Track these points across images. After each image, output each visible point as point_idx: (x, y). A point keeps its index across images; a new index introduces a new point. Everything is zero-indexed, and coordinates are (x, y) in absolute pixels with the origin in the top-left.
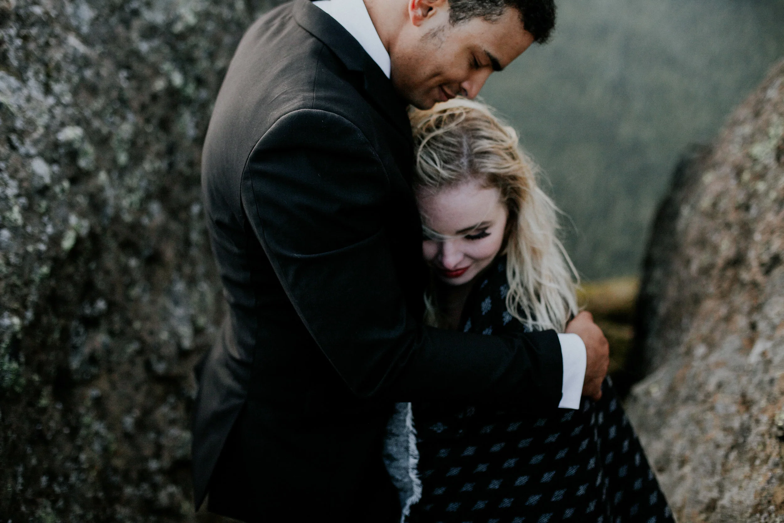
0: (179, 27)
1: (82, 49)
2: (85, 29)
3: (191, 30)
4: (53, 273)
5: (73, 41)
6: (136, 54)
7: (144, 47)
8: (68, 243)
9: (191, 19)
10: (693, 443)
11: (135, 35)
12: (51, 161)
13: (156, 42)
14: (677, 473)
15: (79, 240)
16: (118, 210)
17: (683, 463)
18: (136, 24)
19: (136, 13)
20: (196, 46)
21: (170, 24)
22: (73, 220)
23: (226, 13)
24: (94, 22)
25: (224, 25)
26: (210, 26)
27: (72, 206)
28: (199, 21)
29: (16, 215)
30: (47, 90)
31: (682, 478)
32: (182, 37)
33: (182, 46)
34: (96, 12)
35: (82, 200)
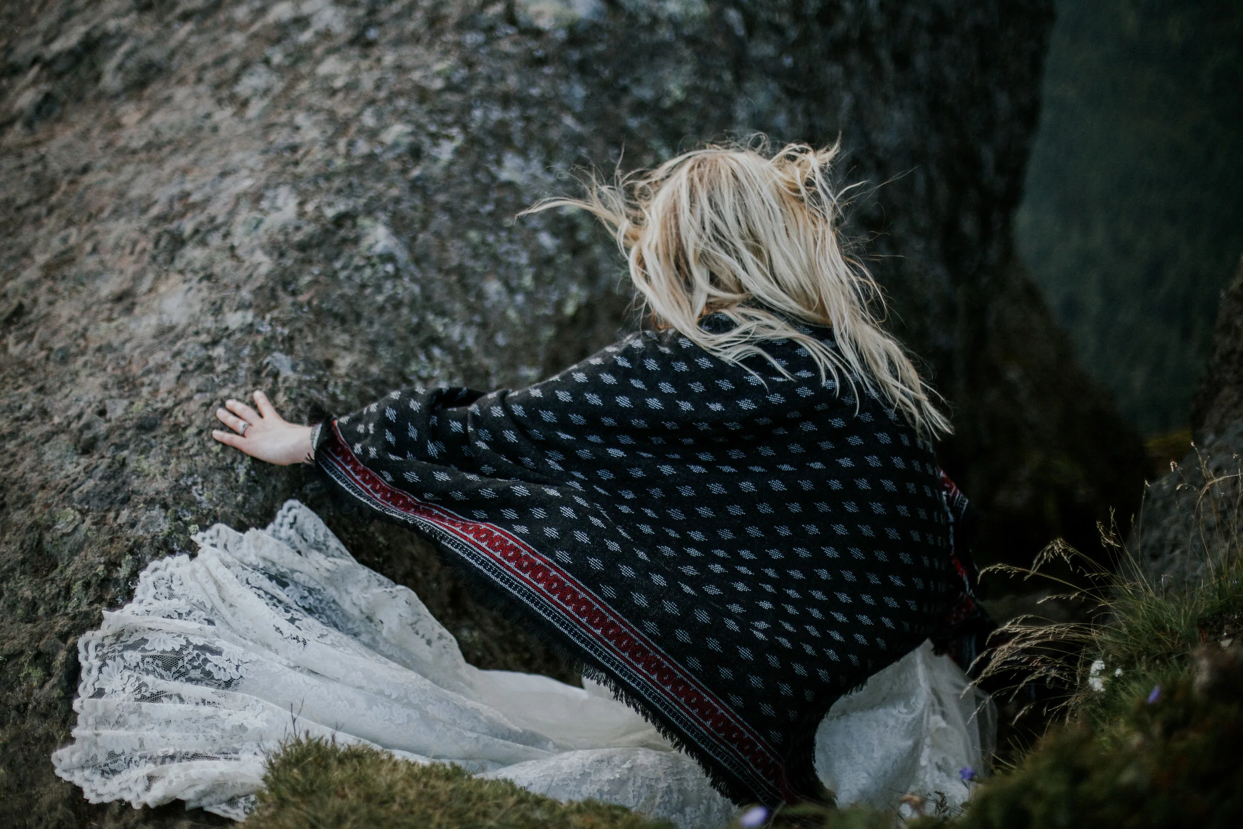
0: (667, 103)
1: (578, 128)
2: (579, 108)
3: (680, 105)
4: (558, 337)
5: (569, 121)
6: (625, 130)
7: (633, 123)
8: (570, 309)
9: (678, 94)
10: (1187, 527)
11: (624, 112)
12: (555, 234)
13: (646, 119)
14: (1167, 557)
15: (579, 309)
16: (612, 283)
17: (1175, 547)
18: (627, 100)
19: (625, 90)
20: (685, 121)
21: (658, 99)
22: (574, 289)
23: (712, 85)
24: (587, 99)
25: (712, 98)
26: (698, 101)
27: (573, 277)
28: (688, 95)
29: (528, 281)
30: (547, 168)
31: (1172, 561)
32: (669, 112)
33: (670, 121)
34: (589, 92)
35: (580, 271)
